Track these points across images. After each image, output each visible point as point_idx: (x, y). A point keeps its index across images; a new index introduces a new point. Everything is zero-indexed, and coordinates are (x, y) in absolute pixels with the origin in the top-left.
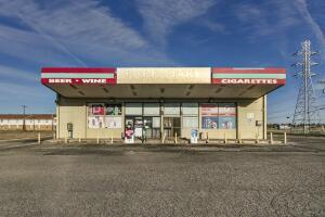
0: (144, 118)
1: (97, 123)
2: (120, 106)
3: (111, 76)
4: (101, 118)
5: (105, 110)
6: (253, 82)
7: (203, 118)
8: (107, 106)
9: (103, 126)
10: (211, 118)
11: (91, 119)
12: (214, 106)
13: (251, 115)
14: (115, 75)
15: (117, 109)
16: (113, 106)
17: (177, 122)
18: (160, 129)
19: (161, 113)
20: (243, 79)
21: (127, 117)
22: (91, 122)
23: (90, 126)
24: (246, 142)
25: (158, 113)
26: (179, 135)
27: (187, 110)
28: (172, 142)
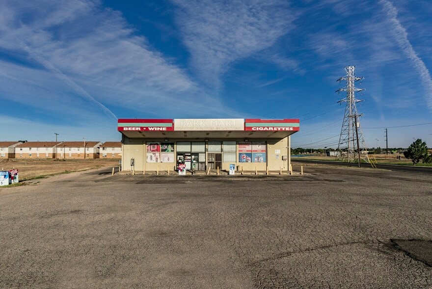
0: (192, 154)
1: (154, 158)
2: (172, 144)
3: (170, 125)
4: (157, 154)
5: (161, 147)
6: (275, 129)
7: (240, 154)
8: (162, 144)
9: (159, 161)
10: (247, 154)
11: (149, 155)
12: (248, 144)
13: (278, 152)
14: (173, 124)
15: (170, 146)
16: (167, 144)
17: (219, 157)
18: (205, 163)
19: (206, 150)
20: (268, 128)
21: (179, 154)
22: (149, 157)
23: (149, 160)
24: (272, 174)
25: (203, 150)
26: (220, 167)
27: (226, 147)
28: (215, 174)
